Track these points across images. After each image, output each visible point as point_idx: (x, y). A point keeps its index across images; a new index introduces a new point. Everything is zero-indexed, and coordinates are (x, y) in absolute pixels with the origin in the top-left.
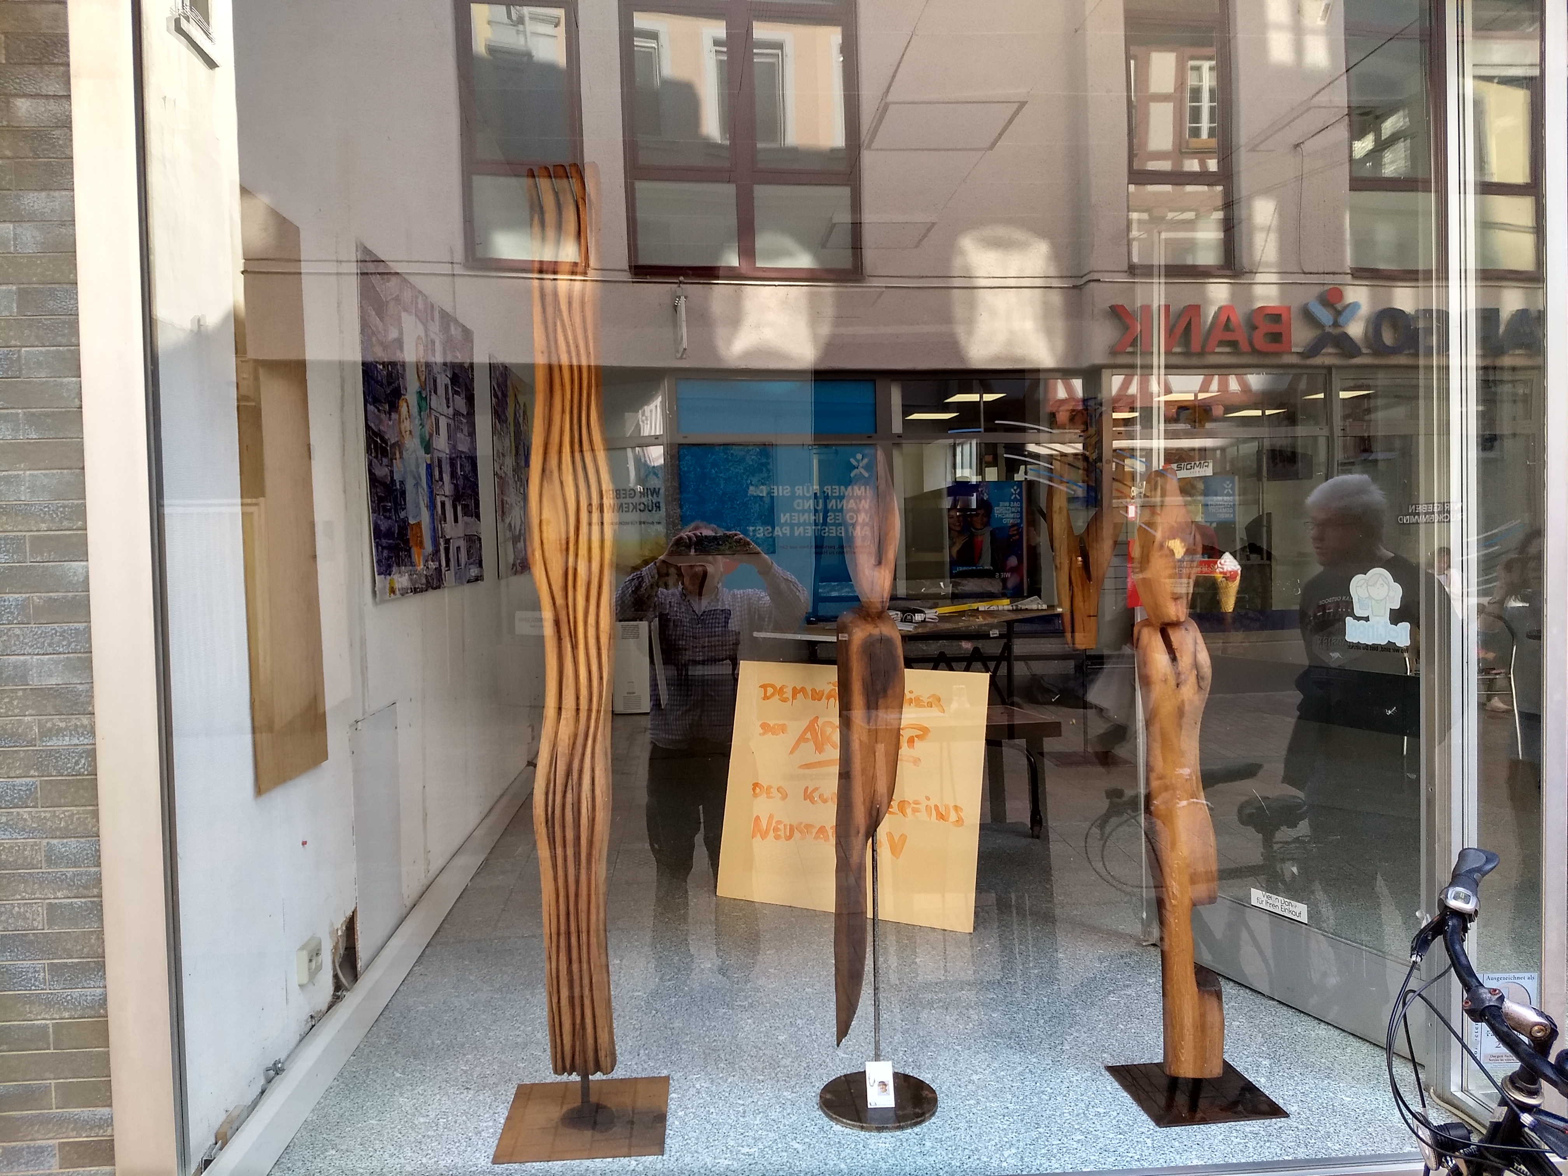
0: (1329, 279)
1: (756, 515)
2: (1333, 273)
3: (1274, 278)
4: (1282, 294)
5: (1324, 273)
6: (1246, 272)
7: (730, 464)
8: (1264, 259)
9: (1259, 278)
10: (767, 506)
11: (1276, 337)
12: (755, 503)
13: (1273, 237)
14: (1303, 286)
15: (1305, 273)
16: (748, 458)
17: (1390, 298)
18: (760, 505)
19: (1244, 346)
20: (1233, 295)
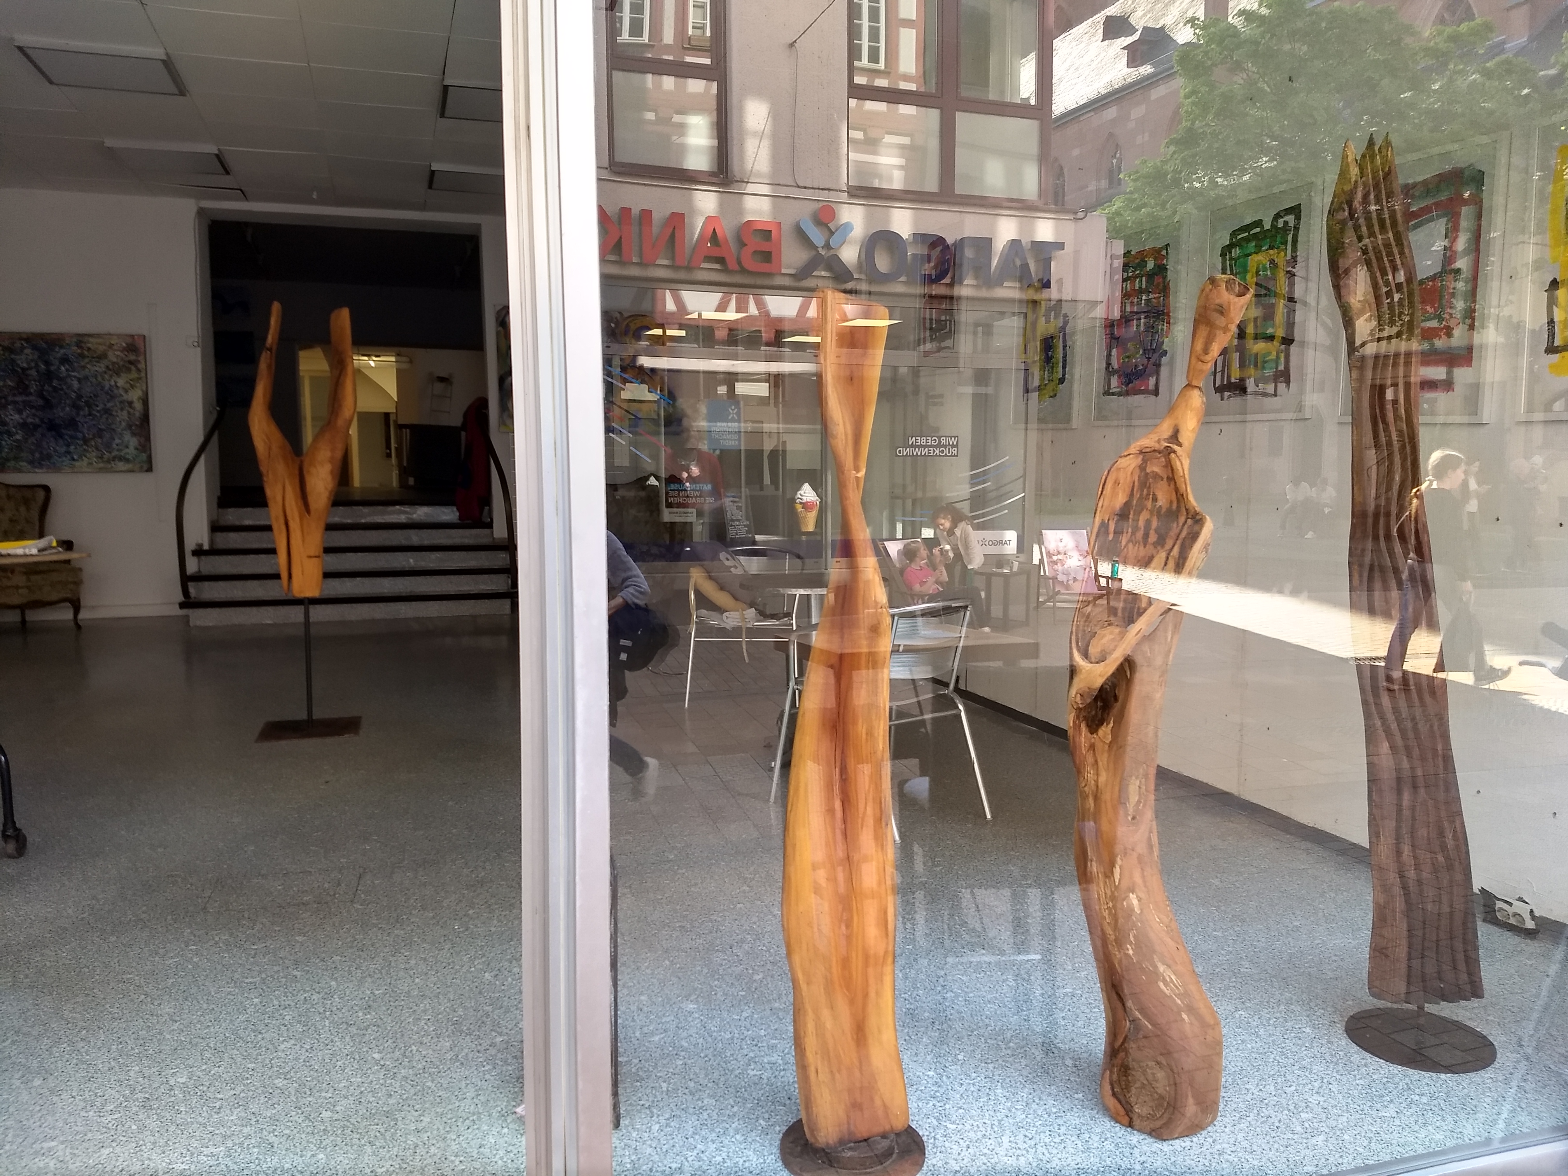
0: (824, 196)
1: (124, 424)
2: (829, 190)
3: (765, 189)
4: (775, 207)
5: (819, 189)
6: (737, 181)
7: (87, 360)
8: (756, 167)
9: (750, 188)
10: (137, 414)
11: (767, 256)
12: (122, 409)
13: (766, 143)
14: (797, 201)
15: (799, 187)
16: (110, 354)
17: (887, 220)
18: (129, 413)
19: (732, 264)
20: (721, 205)
